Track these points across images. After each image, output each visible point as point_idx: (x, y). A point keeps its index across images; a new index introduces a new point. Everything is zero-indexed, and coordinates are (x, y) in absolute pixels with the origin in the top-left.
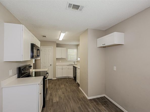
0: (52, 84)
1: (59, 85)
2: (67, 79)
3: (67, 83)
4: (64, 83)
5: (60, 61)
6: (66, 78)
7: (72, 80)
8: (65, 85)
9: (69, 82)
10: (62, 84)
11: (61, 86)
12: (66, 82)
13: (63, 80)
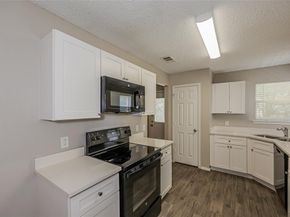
0: (192, 182)
1: (208, 196)
2: (248, 185)
3: (241, 201)
4: (228, 197)
5: (227, 123)
6: (243, 178)
7: (269, 195)
8: (228, 206)
9: (251, 198)
10: (218, 196)
11: (212, 204)
12: (238, 196)
13: (230, 182)
